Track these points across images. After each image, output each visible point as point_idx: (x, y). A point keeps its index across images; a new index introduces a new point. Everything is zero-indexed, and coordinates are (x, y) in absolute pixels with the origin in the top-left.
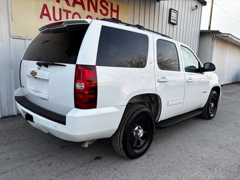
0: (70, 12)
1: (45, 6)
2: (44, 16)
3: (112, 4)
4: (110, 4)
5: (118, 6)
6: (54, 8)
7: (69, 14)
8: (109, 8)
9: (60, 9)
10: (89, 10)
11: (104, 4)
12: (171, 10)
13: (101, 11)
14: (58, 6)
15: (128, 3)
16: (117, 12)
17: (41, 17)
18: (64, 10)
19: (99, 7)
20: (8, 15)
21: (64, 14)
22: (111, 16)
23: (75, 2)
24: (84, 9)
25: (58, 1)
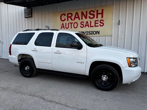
0: (73, 23)
1: (63, 24)
2: (62, 28)
3: (97, 11)
4: (96, 12)
6: (66, 23)
7: (72, 24)
8: (95, 14)
9: (68, 23)
10: (82, 19)
11: (92, 13)
13: (89, 17)
15: (113, 4)
16: (102, 14)
18: (70, 23)
19: (88, 15)
21: (70, 25)
22: (97, 17)
23: (75, 18)
24: (79, 19)
25: (68, 20)
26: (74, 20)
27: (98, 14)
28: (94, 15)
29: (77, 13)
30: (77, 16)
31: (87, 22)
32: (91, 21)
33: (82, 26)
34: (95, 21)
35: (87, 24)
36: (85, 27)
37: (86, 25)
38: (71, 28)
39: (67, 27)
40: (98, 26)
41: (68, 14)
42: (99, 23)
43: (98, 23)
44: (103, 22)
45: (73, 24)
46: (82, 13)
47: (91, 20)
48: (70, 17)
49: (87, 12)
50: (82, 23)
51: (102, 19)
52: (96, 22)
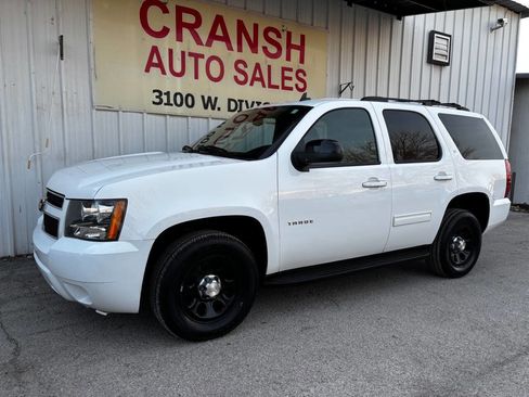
0: (202, 56)
1: (155, 50)
2: (152, 68)
3: (289, 34)
4: (284, 35)
5: (303, 37)
6: (171, 52)
7: (200, 60)
8: (283, 42)
9: (183, 53)
10: (240, 50)
11: (272, 35)
12: (432, 34)
13: (265, 48)
14: (178, 48)
15: (327, 28)
16: (301, 48)
17: (147, 70)
18: (191, 54)
19: (262, 42)
20: (90, 69)
21: (190, 62)
22: (288, 58)
23: (213, 36)
24: (230, 48)
25: (179, 38)
26: (209, 44)
27: (290, 46)
28: (279, 47)
29: (219, 20)
30: (219, 32)
31: (258, 67)
32: (269, 67)
33: (241, 78)
34: (284, 69)
35: (258, 75)
36: (252, 84)
37: (254, 79)
38: (196, 77)
39: (178, 69)
40: (291, 89)
41: (180, 10)
42: (295, 81)
43: (290, 79)
44: (304, 78)
45: (202, 63)
46: (241, 27)
47: (270, 61)
48: (192, 28)
49: (256, 27)
50: (241, 66)
51: (302, 67)
52: (287, 74)
